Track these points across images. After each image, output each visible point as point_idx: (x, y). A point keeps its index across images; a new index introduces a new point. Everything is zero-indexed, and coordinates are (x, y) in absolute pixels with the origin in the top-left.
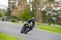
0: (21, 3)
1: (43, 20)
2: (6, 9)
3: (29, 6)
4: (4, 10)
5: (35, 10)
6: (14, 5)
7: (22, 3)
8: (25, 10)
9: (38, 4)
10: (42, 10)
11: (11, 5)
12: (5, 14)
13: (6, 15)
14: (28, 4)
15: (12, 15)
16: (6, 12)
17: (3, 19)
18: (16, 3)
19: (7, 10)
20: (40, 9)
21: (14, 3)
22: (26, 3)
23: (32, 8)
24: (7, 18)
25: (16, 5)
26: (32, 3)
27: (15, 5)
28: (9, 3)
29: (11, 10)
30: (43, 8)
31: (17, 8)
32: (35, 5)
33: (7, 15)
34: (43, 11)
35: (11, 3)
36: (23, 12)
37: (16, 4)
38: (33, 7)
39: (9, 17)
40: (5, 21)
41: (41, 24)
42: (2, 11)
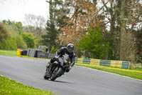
0: (81, 12)
1: (138, 54)
2: (44, 26)
3: (102, 17)
4: (38, 29)
5: (118, 29)
6: (64, 17)
7: (84, 11)
8: (93, 28)
9: (126, 14)
10: (136, 29)
11: (56, 17)
12: (42, 39)
13: (45, 43)
14: (99, 13)
15: (59, 41)
16: (45, 33)
17: (37, 51)
18: (69, 10)
19: (47, 29)
20: (130, 26)
21: (64, 11)
22: (94, 10)
23: (109, 24)
24: (47, 50)
25: (70, 16)
26: (110, 10)
27: (68, 16)
28: (51, 11)
29: (57, 28)
30: (139, 23)
31: (72, 24)
32: (118, 15)
33: (48, 41)
34: (138, 31)
35: (56, 11)
36: (87, 33)
37: (68, 13)
38: (112, 21)
39: (53, 48)
40: (41, 57)
41: (134, 66)
42: (34, 31)
